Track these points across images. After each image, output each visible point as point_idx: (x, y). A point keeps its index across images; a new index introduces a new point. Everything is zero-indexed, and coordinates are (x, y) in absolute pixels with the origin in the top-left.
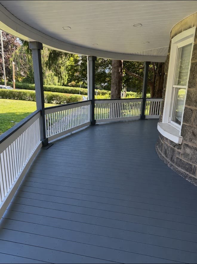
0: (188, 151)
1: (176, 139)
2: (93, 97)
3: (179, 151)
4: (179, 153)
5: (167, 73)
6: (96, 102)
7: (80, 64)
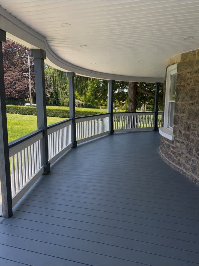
0: (178, 144)
1: (170, 138)
2: (112, 111)
3: (172, 145)
4: (173, 147)
5: (165, 91)
6: (114, 115)
7: (101, 86)
